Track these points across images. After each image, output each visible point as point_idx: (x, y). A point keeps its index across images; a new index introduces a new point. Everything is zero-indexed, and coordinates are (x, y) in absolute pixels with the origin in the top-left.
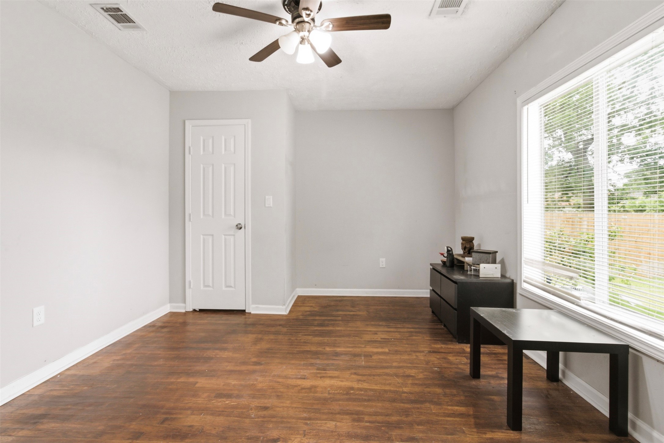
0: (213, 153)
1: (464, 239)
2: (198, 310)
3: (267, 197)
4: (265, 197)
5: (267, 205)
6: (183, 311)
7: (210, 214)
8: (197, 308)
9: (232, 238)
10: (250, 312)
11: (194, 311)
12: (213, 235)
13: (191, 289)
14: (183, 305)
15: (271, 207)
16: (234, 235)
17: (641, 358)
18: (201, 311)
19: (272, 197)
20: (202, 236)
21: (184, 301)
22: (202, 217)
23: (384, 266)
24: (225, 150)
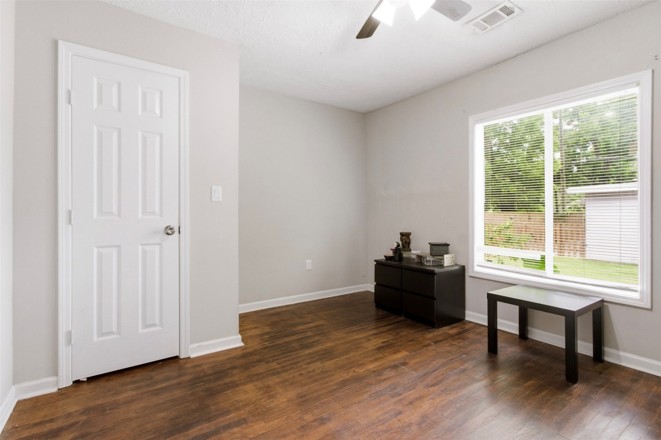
0: (119, 109)
1: (402, 234)
2: (86, 380)
3: (214, 188)
4: (211, 187)
5: (214, 199)
6: (54, 390)
7: (114, 212)
8: (83, 377)
9: (157, 249)
10: (189, 357)
11: (75, 384)
12: (118, 246)
13: (71, 346)
14: (53, 379)
15: (220, 202)
16: (160, 244)
17: (607, 306)
18: (91, 379)
19: (221, 187)
20: (95, 249)
21: (55, 372)
22: (95, 216)
23: (310, 268)
24: (144, 108)
